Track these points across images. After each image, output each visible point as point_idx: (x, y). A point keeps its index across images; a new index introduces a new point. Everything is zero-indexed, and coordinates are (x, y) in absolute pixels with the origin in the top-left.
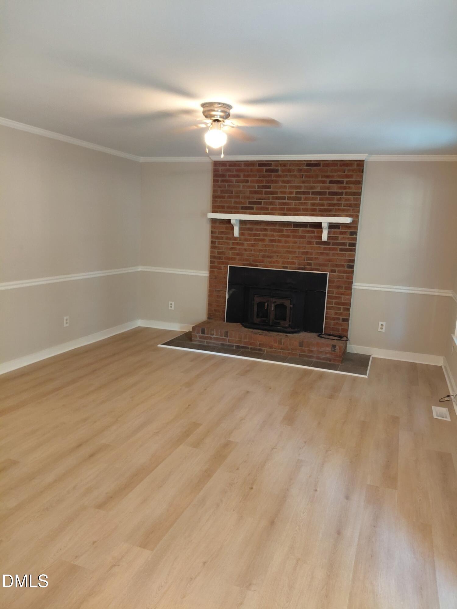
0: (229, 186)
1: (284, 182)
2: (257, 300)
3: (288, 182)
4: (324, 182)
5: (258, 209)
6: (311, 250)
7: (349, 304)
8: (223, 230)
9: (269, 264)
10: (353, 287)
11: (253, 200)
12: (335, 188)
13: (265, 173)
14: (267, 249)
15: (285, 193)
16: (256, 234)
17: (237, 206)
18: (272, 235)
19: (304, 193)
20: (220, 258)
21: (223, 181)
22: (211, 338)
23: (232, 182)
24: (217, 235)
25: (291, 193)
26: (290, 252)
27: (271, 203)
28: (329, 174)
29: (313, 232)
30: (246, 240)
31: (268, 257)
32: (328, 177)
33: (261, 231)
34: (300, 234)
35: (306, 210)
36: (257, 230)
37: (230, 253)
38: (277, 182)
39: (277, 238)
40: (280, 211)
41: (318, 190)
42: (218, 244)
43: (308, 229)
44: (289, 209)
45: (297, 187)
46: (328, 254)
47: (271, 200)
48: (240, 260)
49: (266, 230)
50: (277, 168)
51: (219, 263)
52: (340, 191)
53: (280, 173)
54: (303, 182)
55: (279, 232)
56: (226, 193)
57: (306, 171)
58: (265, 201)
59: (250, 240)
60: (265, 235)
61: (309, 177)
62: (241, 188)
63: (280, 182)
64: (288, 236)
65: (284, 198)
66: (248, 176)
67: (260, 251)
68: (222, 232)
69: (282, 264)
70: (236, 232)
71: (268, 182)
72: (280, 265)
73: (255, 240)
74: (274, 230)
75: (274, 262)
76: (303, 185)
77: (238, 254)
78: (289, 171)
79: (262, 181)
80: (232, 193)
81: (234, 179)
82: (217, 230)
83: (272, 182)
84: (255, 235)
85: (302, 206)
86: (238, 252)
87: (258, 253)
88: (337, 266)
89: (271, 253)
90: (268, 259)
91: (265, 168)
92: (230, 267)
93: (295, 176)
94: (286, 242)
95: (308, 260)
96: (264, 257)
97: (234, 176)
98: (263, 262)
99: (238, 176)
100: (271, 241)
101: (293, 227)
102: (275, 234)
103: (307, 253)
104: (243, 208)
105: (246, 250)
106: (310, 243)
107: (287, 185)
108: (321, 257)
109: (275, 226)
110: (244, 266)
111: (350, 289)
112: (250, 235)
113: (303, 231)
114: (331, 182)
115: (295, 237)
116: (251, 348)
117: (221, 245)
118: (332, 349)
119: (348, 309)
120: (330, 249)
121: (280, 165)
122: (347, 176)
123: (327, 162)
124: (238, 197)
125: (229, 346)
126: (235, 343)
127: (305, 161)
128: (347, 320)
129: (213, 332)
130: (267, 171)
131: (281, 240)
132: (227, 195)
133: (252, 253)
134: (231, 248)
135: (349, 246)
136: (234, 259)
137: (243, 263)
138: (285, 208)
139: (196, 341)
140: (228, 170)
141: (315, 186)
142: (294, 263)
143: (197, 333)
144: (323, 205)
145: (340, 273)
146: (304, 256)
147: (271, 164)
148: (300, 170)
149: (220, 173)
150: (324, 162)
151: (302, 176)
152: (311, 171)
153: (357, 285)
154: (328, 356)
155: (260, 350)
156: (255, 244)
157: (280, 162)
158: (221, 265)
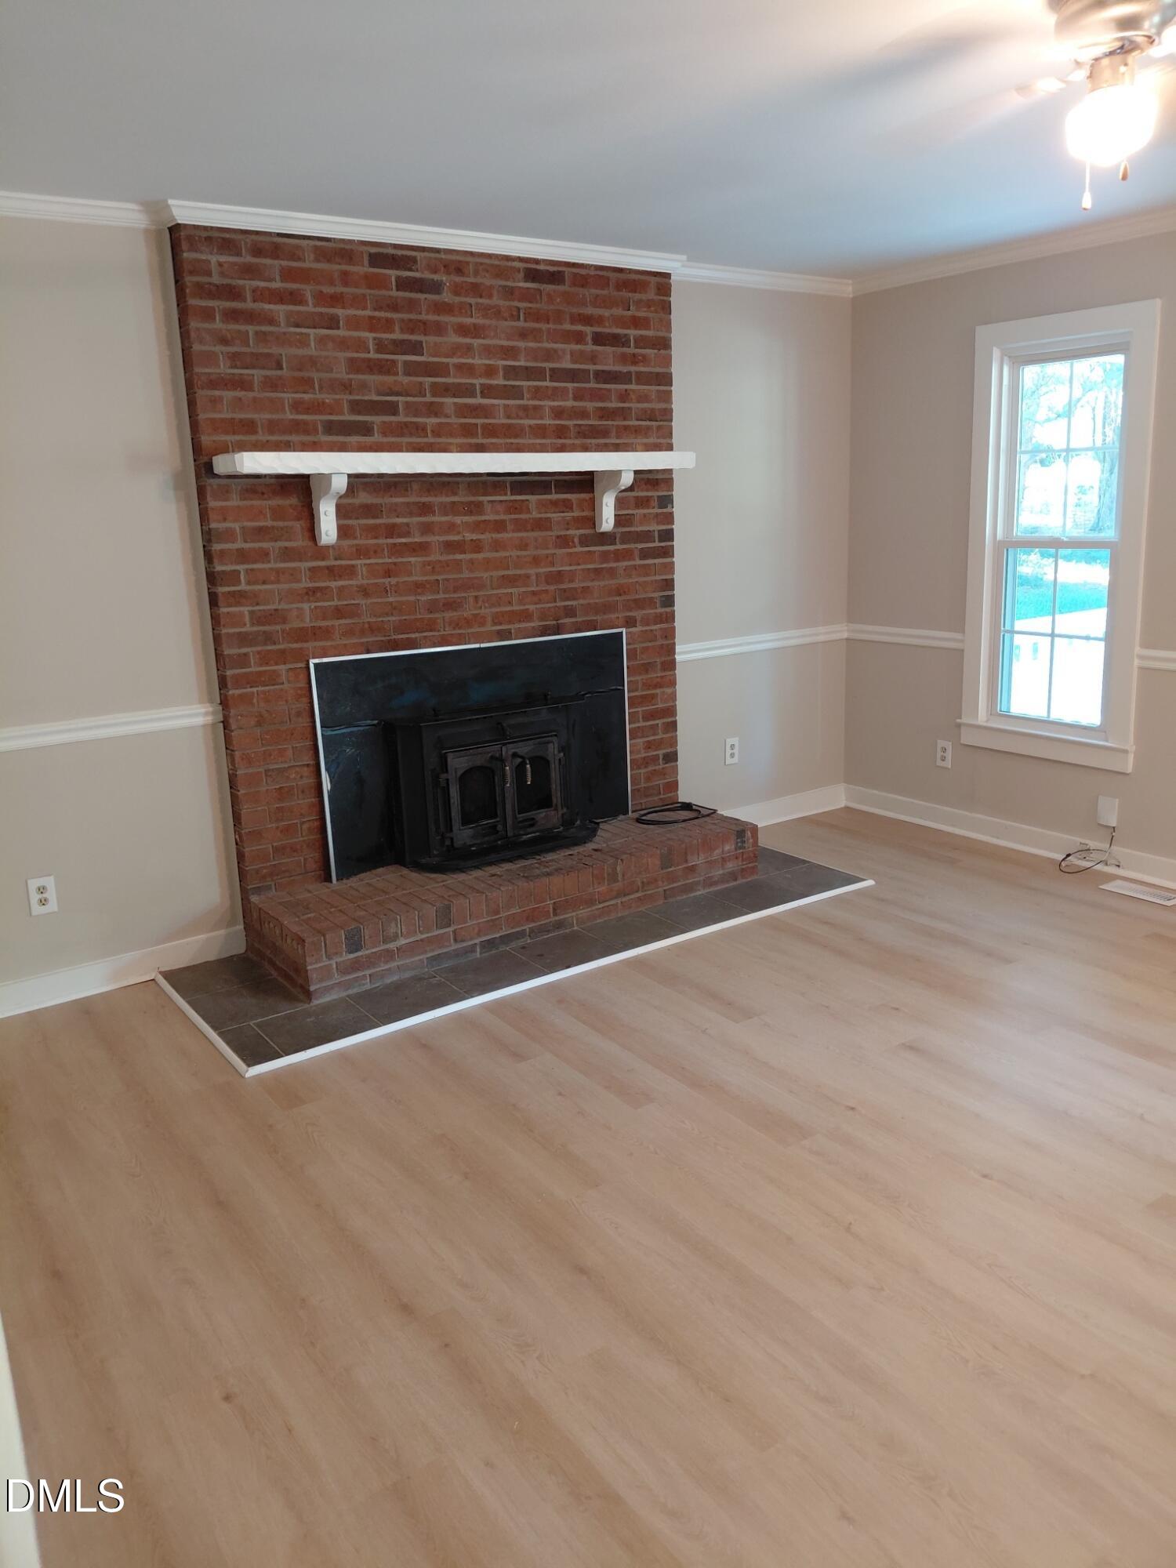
0: (262, 337)
1: (463, 330)
2: (458, 763)
3: (475, 331)
4: (579, 338)
5: (387, 430)
6: (570, 565)
7: (671, 711)
8: (262, 524)
9: (453, 632)
10: (678, 658)
11: (366, 398)
12: (609, 359)
13: (394, 293)
14: (440, 578)
15: (469, 370)
16: (394, 526)
17: (305, 423)
18: (451, 527)
19: (530, 373)
20: (268, 638)
21: (232, 315)
22: (389, 955)
23: (272, 321)
24: (239, 544)
25: (490, 371)
26: (511, 581)
27: (433, 410)
28: (589, 310)
29: (567, 506)
30: (361, 552)
31: (449, 605)
32: (587, 320)
33: (411, 514)
34: (535, 515)
35: (540, 431)
36: (394, 510)
37: (305, 613)
38: (439, 329)
39: (469, 536)
40: (465, 436)
41: (567, 364)
42: (249, 583)
43: (554, 496)
44: (491, 431)
45: (509, 352)
46: (612, 572)
47: (429, 398)
48: (349, 632)
49: (425, 509)
50: (436, 277)
51: (264, 659)
52: (624, 369)
53: (446, 297)
54: (523, 335)
55: (471, 513)
56: (254, 367)
57: (526, 296)
58: (409, 399)
59: (376, 551)
60: (427, 529)
61: (538, 317)
62: (312, 350)
63: (450, 331)
64: (500, 526)
65: (469, 391)
66: (336, 300)
67: (419, 587)
68: (261, 532)
69: (495, 624)
70: (328, 527)
71: (411, 327)
72: (490, 627)
73: (396, 550)
74: (452, 509)
75: (468, 623)
76: (521, 344)
77: (339, 613)
78: (476, 289)
79: (388, 325)
80: (281, 368)
81: (280, 310)
82: (236, 526)
83: (425, 327)
84: (392, 531)
85: (527, 417)
86: (336, 602)
87: (412, 598)
88: (640, 604)
89: (455, 592)
90: (448, 615)
91: (393, 274)
92: (316, 665)
93: (497, 313)
94: (497, 546)
95: (568, 599)
96: (432, 607)
97: (279, 297)
98: (431, 626)
99: (294, 298)
100: (449, 546)
101: (509, 493)
102: (458, 520)
103: (558, 577)
104: (330, 428)
105: (365, 592)
106: (564, 542)
107: (476, 342)
108: (596, 583)
109: (455, 494)
110: (368, 652)
111: (671, 665)
112: (373, 531)
113: (542, 505)
114: (599, 339)
115: (521, 526)
116: (532, 930)
117: (264, 583)
118: (737, 843)
119: (673, 726)
120: (619, 556)
121: (445, 267)
122: (636, 323)
123: (583, 272)
124: (307, 384)
125: (457, 954)
126: (479, 935)
127: (521, 259)
128: (672, 757)
129: (392, 929)
130: (402, 284)
131: (479, 540)
132: (257, 374)
133: (391, 599)
134: (307, 593)
135: (660, 541)
136: (326, 633)
137: (362, 643)
138: (476, 425)
139: (328, 989)
140: (249, 271)
141: (555, 351)
142: (526, 616)
143: (329, 957)
144: (584, 414)
145: (648, 625)
146: (552, 588)
147: (414, 260)
148: (509, 293)
149: (216, 279)
150: (575, 270)
151: (515, 313)
152: (541, 298)
153: (684, 653)
154: (731, 866)
155: (559, 925)
156: (395, 564)
157: (443, 256)
158: (277, 664)
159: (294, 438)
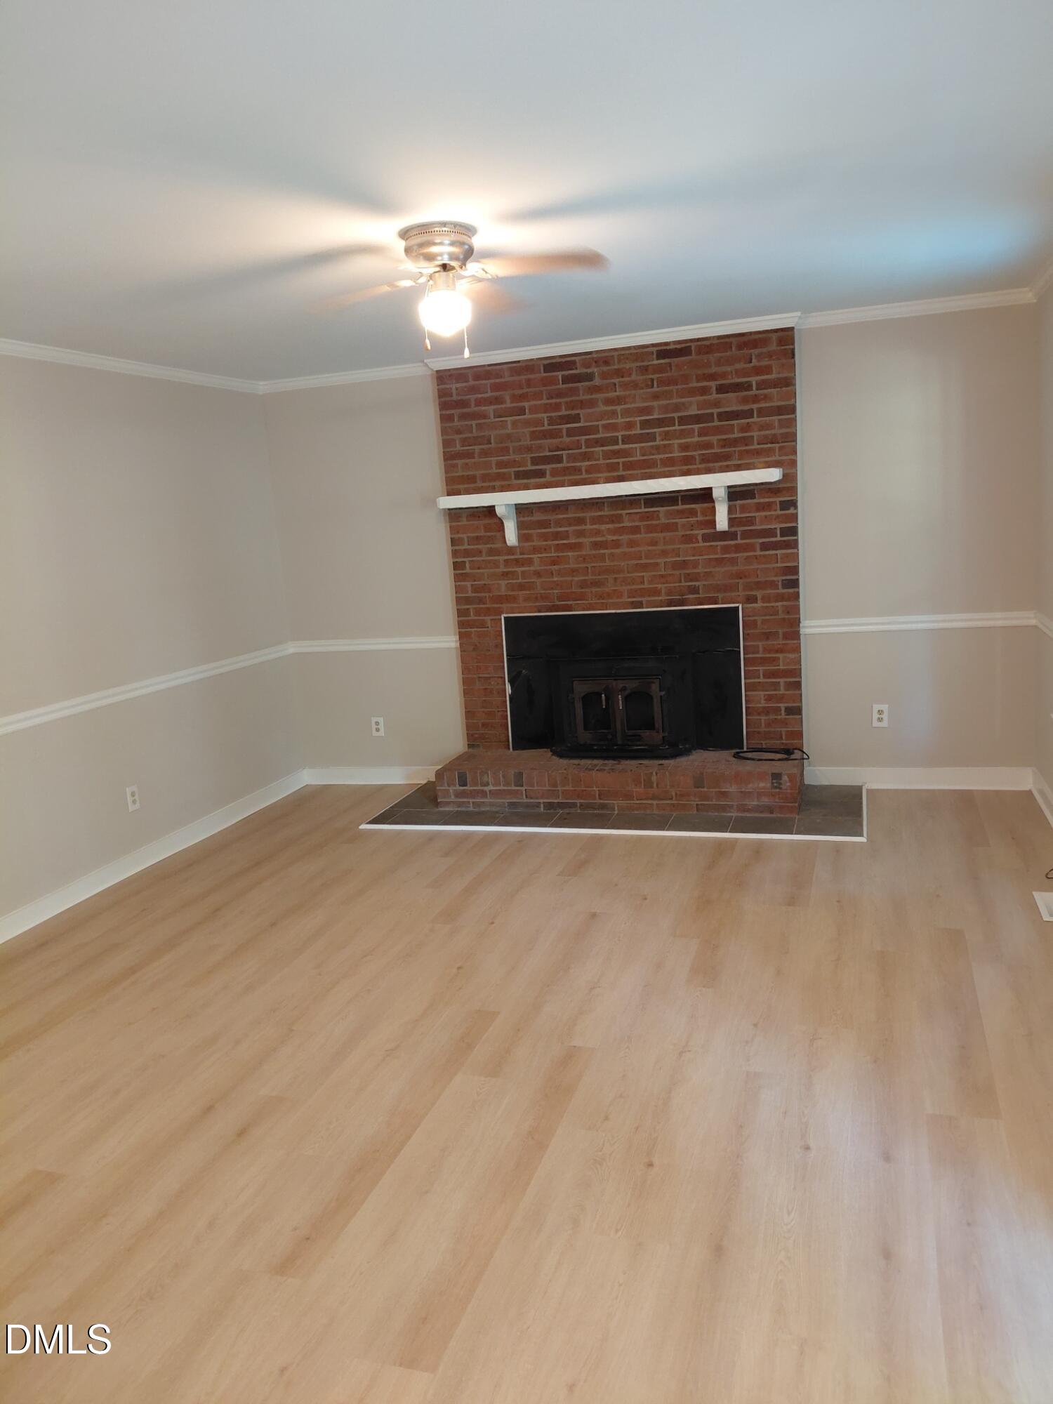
0: (479, 426)
1: (609, 402)
2: (581, 688)
3: (619, 401)
4: (704, 391)
5: (555, 473)
6: (694, 556)
7: (796, 673)
8: (479, 534)
9: (598, 601)
10: (802, 631)
11: (541, 455)
12: (732, 402)
13: (561, 386)
14: (589, 565)
15: (613, 427)
16: (558, 533)
17: (504, 474)
18: (598, 532)
19: (660, 423)
20: (481, 601)
21: (464, 417)
22: (484, 794)
23: (485, 417)
24: (466, 547)
25: (630, 426)
26: (645, 567)
27: (586, 456)
28: (714, 370)
29: (693, 513)
30: (536, 550)
31: (595, 584)
32: (712, 377)
33: (570, 525)
34: (663, 520)
35: (670, 462)
36: (559, 523)
37: (502, 587)
38: (592, 403)
39: (610, 538)
40: (609, 472)
41: (693, 411)
42: (471, 568)
43: (680, 507)
44: (629, 466)
45: (647, 411)
46: (733, 561)
47: (584, 449)
48: (527, 599)
49: (581, 521)
50: (589, 371)
51: (478, 612)
52: (746, 407)
53: (597, 381)
54: (656, 397)
55: (613, 522)
56: (475, 445)
57: (660, 369)
58: (570, 452)
59: (546, 549)
60: (581, 534)
61: (669, 382)
62: (509, 430)
63: (600, 403)
64: (636, 530)
65: (615, 441)
66: (523, 397)
67: (574, 572)
68: (478, 539)
69: (629, 597)
70: (511, 536)
71: (571, 406)
72: (626, 599)
73: (559, 548)
74: (600, 520)
75: (609, 595)
76: (655, 404)
77: (521, 587)
78: (619, 373)
79: (557, 407)
80: (491, 444)
81: (490, 409)
82: (464, 536)
83: (582, 404)
84: (556, 536)
85: (659, 454)
86: (520, 581)
87: (570, 579)
88: (759, 585)
89: (599, 575)
90: (594, 590)
91: (560, 374)
92: (505, 618)
93: (635, 386)
94: (632, 543)
95: (691, 581)
96: (583, 584)
97: (490, 402)
98: (582, 597)
99: (498, 400)
100: (596, 545)
101: (643, 507)
102: (603, 527)
103: (684, 564)
104: (519, 475)
105: (538, 574)
106: (688, 539)
107: (619, 408)
108: (717, 569)
109: (601, 510)
110: (540, 612)
111: (796, 635)
112: (544, 537)
113: (670, 514)
114: (721, 389)
115: (651, 529)
116: (581, 805)
117: (479, 568)
118: (773, 783)
119: (798, 685)
120: (738, 548)
121: (596, 362)
122: (758, 371)
123: (707, 343)
124: (505, 450)
125: (527, 806)
126: (542, 797)
127: (653, 345)
128: (798, 711)
129: (485, 779)
130: (566, 380)
131: (618, 540)
132: (477, 448)
133: (555, 579)
134: (503, 575)
135: (781, 536)
136: (513, 599)
137: (536, 606)
138: (619, 463)
139: (448, 804)
140: (473, 390)
141: (683, 404)
142: (656, 592)
143: (449, 786)
144: (708, 445)
145: (769, 602)
146: (677, 572)
147: (574, 363)
148: (644, 370)
149: (455, 397)
150: (699, 343)
151: (650, 383)
152: (671, 369)
153: (810, 626)
154: (765, 801)
155: (603, 807)
156: (558, 556)
157: (595, 356)
158: (485, 616)
159: (497, 484)
